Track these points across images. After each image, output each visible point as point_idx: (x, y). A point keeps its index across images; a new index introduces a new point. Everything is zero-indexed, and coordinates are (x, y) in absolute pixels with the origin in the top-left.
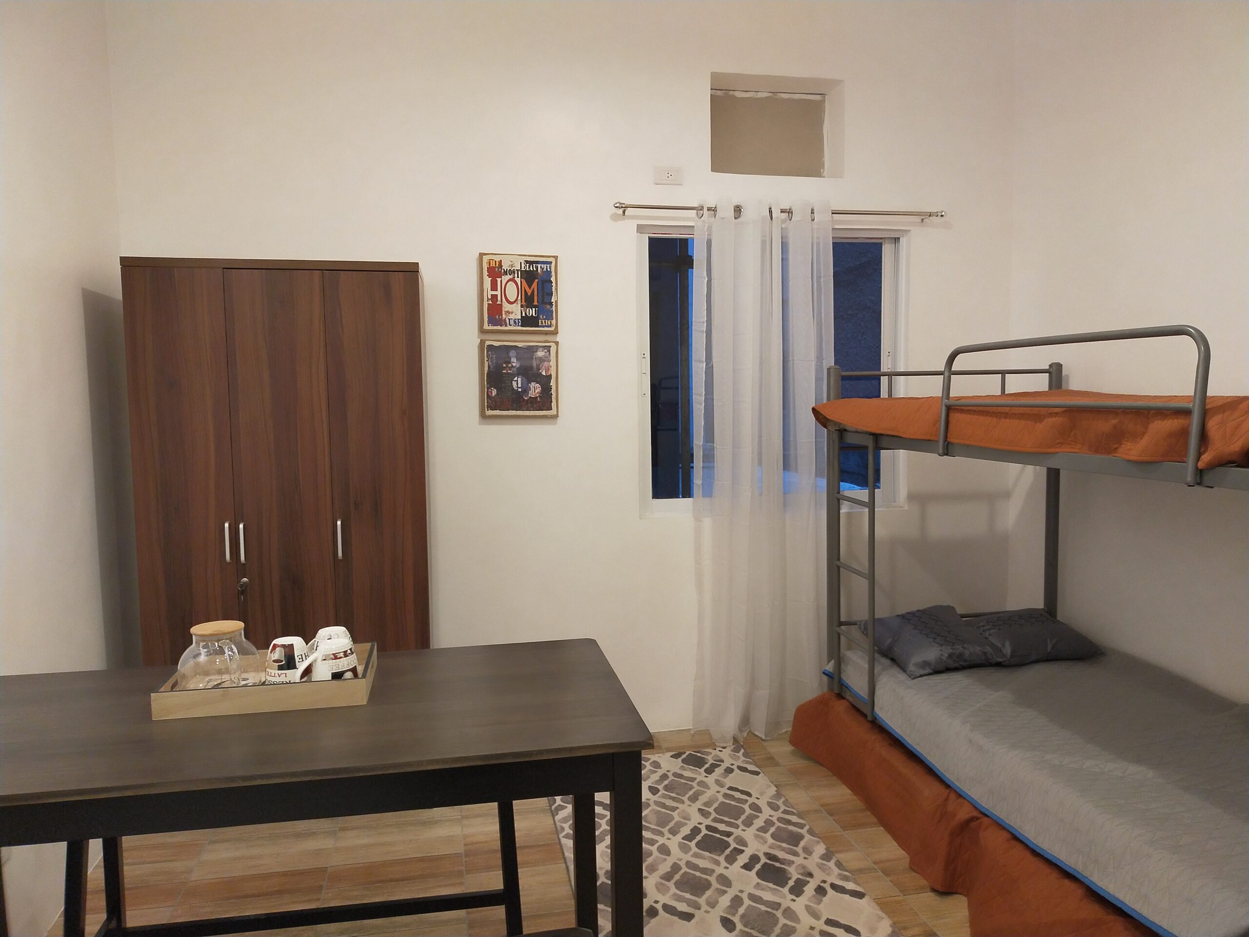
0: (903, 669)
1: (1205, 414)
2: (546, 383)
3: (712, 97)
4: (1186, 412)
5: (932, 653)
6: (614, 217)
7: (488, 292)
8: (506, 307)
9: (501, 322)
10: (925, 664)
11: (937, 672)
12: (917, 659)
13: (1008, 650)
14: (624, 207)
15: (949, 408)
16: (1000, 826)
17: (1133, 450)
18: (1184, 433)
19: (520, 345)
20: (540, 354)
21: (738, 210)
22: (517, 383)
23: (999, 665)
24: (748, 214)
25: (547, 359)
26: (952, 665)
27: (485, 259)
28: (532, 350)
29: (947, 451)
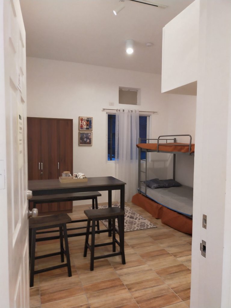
0: (151, 188)
1: (191, 146)
2: (90, 140)
3: (119, 90)
4: (189, 146)
5: (155, 185)
6: (102, 111)
7: (80, 123)
8: (84, 126)
9: (83, 129)
10: (154, 187)
11: (156, 188)
12: (153, 186)
13: (167, 185)
14: (104, 109)
15: (159, 145)
16: (166, 207)
17: (183, 151)
18: (189, 148)
19: (86, 133)
20: (89, 134)
21: (123, 110)
22: (85, 140)
23: (166, 187)
24: (125, 111)
25: (90, 135)
26: (158, 187)
27: (80, 118)
28: (88, 134)
29: (158, 152)
